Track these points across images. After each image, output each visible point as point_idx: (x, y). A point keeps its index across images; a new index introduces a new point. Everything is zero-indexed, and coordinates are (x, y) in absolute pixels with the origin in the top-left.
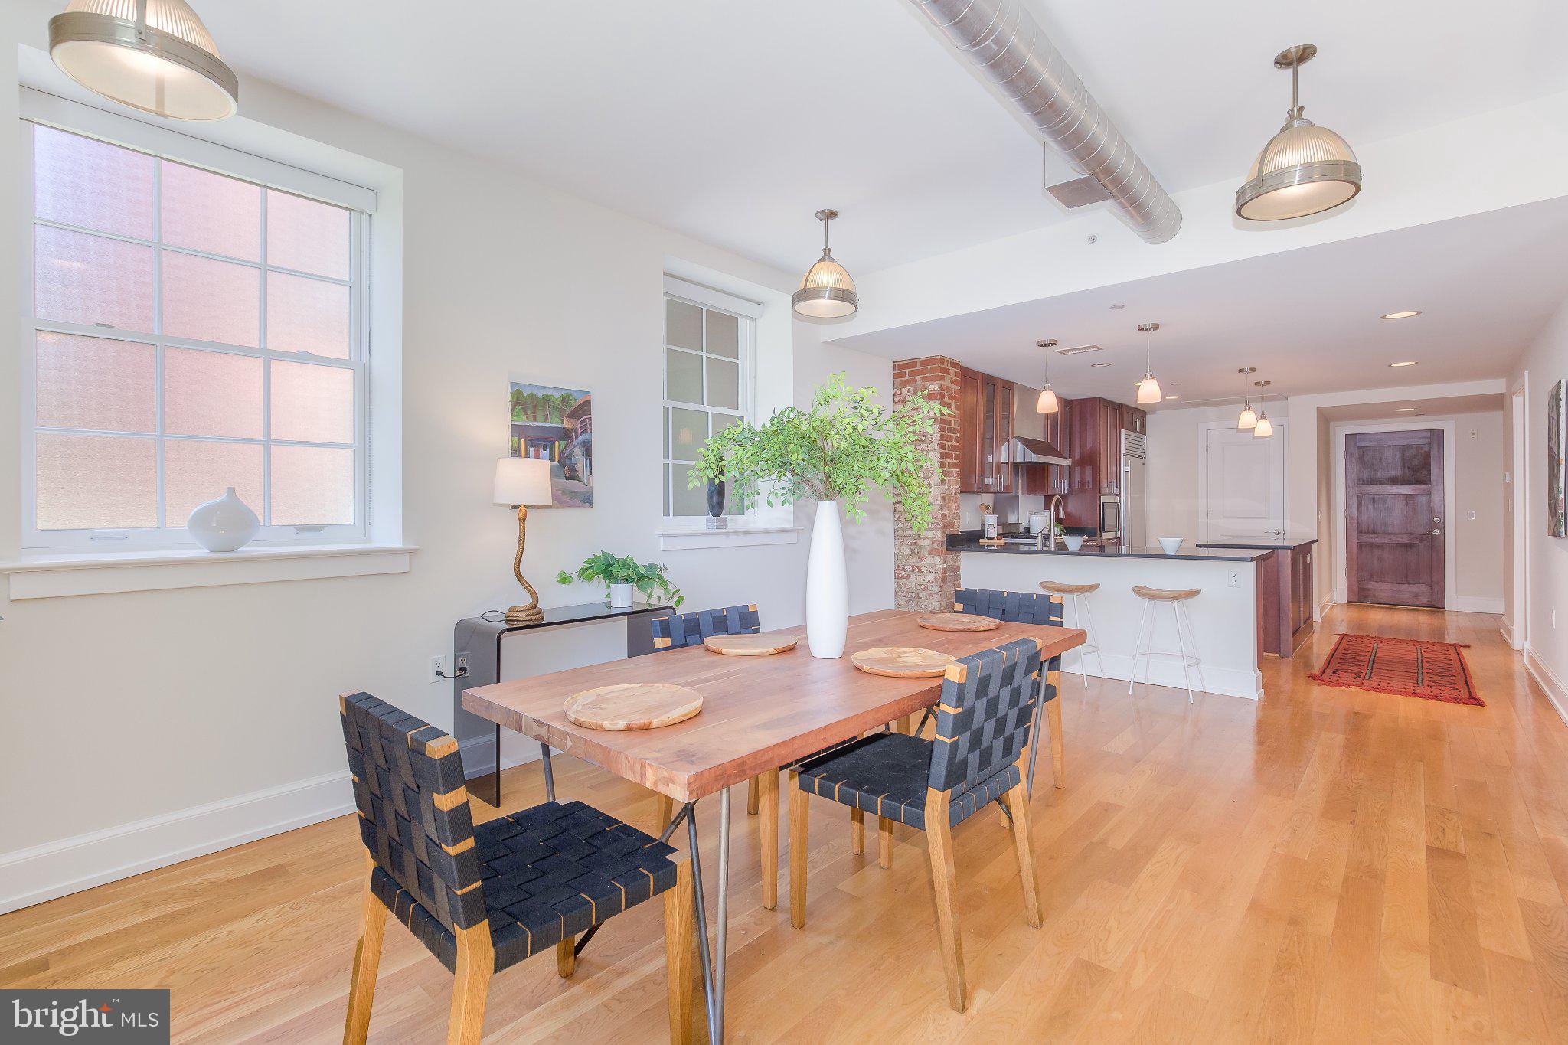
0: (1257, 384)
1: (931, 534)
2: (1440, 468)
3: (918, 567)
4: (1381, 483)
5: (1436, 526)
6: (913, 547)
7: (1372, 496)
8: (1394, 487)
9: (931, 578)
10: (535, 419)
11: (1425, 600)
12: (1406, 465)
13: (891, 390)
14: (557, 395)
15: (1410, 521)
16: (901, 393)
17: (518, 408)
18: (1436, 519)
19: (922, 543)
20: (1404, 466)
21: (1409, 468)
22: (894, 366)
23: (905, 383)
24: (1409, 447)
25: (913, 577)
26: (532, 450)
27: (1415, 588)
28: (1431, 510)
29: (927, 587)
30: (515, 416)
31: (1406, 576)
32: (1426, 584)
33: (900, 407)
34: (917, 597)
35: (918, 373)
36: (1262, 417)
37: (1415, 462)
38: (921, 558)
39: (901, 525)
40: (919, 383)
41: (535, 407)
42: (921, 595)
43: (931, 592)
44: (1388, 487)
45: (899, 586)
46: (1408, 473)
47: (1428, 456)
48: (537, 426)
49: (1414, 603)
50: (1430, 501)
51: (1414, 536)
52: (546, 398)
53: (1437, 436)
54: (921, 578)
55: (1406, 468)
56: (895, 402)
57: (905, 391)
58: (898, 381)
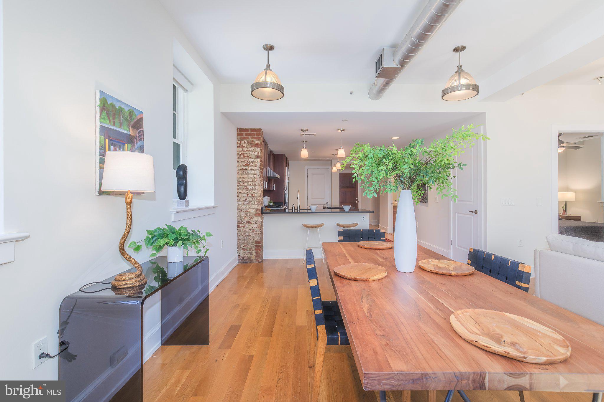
0: (333, 155)
1: (256, 207)
3: (249, 222)
6: (246, 213)
9: (256, 226)
10: (114, 125)
13: (235, 141)
14: (126, 109)
16: (240, 143)
17: (104, 113)
19: (250, 210)
22: (237, 130)
23: (243, 139)
25: (247, 226)
26: (112, 148)
29: (254, 230)
30: (102, 119)
33: (240, 149)
34: (249, 235)
35: (249, 135)
36: (335, 166)
38: (251, 218)
39: (240, 203)
40: (250, 139)
41: (114, 114)
42: (251, 234)
43: (256, 232)
45: (239, 231)
48: (115, 130)
52: (121, 109)
54: (251, 226)
56: (237, 147)
57: (243, 142)
58: (239, 137)
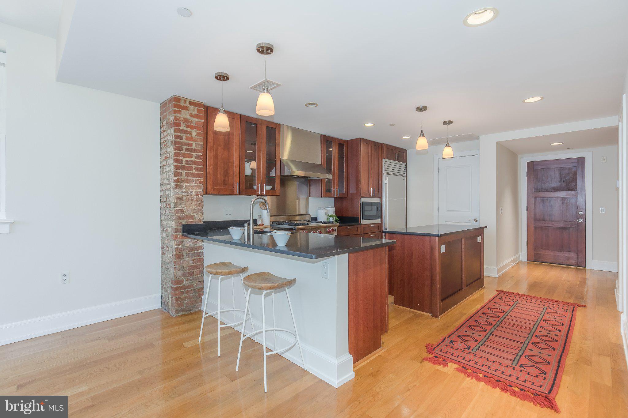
1: (172, 224)
2: (583, 181)
3: (168, 247)
4: (548, 191)
5: (581, 216)
6: (166, 232)
7: (542, 198)
8: (555, 193)
11: (573, 262)
12: (563, 180)
15: (565, 213)
18: (580, 212)
20: (561, 180)
21: (564, 181)
23: (164, 118)
24: (564, 169)
25: (166, 254)
27: (566, 254)
28: (577, 207)
29: (170, 262)
31: (562, 248)
32: (574, 252)
33: (163, 135)
37: (568, 178)
40: (168, 117)
43: (171, 265)
44: (552, 193)
46: (564, 185)
47: (575, 174)
49: (567, 263)
50: (576, 202)
51: (567, 223)
53: (581, 162)
55: (563, 182)
57: (164, 124)
